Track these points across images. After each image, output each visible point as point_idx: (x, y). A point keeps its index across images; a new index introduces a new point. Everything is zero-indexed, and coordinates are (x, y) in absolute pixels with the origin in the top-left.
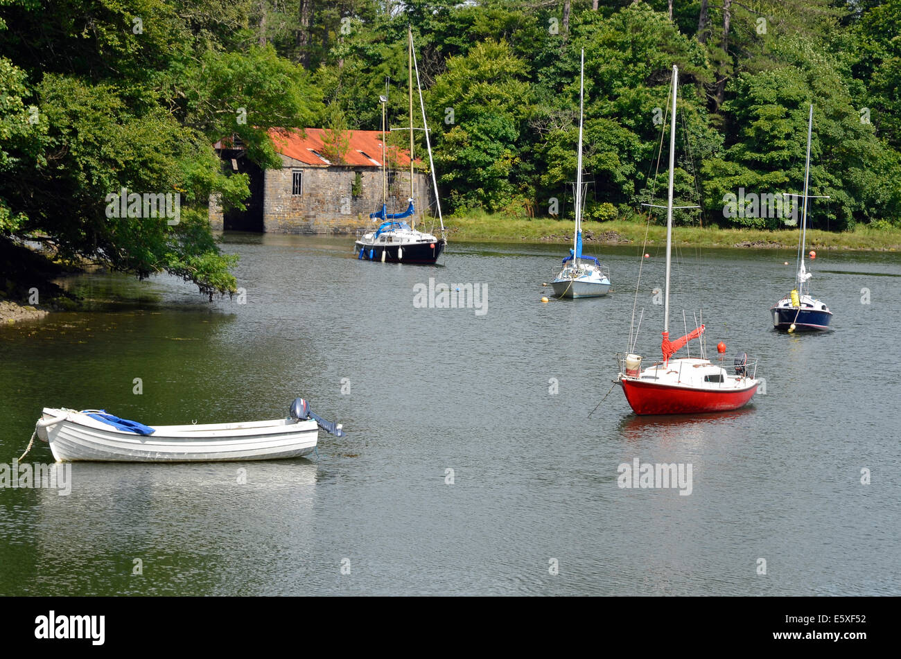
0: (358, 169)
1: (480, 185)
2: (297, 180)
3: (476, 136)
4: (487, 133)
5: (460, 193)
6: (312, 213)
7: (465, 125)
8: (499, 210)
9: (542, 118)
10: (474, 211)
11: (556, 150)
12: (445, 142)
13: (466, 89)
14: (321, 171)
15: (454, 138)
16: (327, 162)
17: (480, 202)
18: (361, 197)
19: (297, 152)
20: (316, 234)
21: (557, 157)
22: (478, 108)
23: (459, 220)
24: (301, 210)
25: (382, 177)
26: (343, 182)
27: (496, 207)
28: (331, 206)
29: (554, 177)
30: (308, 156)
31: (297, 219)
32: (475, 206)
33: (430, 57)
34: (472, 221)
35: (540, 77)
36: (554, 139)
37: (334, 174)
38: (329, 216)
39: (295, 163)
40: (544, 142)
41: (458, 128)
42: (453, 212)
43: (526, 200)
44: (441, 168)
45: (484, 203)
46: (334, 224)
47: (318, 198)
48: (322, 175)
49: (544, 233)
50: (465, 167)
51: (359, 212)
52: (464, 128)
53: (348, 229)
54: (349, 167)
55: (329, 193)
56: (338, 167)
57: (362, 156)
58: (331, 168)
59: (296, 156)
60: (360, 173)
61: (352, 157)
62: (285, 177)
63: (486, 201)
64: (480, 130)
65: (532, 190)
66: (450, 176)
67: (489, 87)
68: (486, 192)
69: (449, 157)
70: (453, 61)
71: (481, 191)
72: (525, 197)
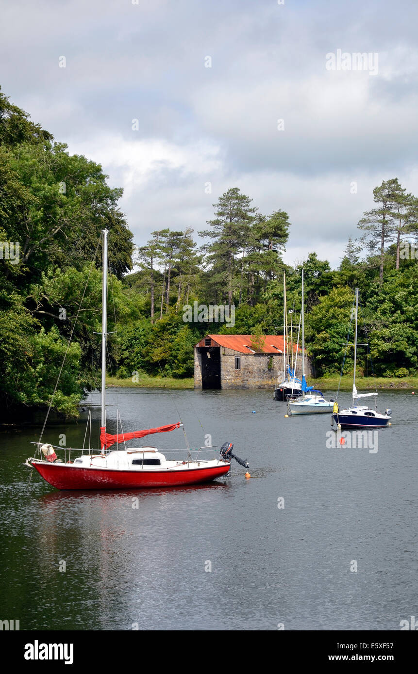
0: (271, 355)
1: (336, 361)
2: (237, 361)
3: (332, 335)
4: (338, 333)
5: (326, 365)
6: (246, 379)
7: (328, 330)
8: (346, 374)
9: (367, 324)
10: (333, 374)
11: (376, 341)
12: (318, 340)
13: (327, 311)
14: (250, 356)
15: (322, 337)
16: (254, 352)
17: (336, 370)
18: (273, 369)
19: (238, 347)
20: (248, 389)
21: (375, 345)
22: (334, 321)
23: (326, 379)
24: (240, 377)
25: (285, 359)
26: (262, 362)
27: (345, 372)
28: (256, 375)
29: (373, 355)
30: (243, 349)
31: (238, 381)
32: (334, 372)
33: (313, 297)
34: (332, 380)
35: (368, 304)
36: (374, 336)
37: (257, 358)
38: (256, 380)
39: (236, 353)
40: (368, 338)
41: (324, 332)
42: (323, 375)
43: (360, 368)
44: (316, 353)
45: (338, 370)
46: (258, 384)
47: (249, 370)
48: (251, 358)
49: (368, 385)
50: (327, 352)
51: (272, 377)
52: (327, 332)
53: (266, 386)
54: (266, 354)
55: (255, 368)
56: (259, 354)
57: (273, 349)
58: (256, 355)
59: (237, 349)
60: (272, 357)
61: (267, 349)
62: (232, 360)
63: (339, 369)
64: (334, 332)
65: (363, 362)
66: (320, 357)
67: (339, 310)
68: (339, 364)
69: (320, 347)
70: (321, 298)
71: (336, 364)
72: (360, 366)
